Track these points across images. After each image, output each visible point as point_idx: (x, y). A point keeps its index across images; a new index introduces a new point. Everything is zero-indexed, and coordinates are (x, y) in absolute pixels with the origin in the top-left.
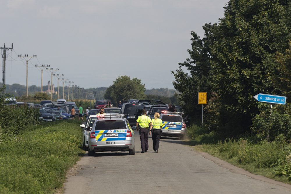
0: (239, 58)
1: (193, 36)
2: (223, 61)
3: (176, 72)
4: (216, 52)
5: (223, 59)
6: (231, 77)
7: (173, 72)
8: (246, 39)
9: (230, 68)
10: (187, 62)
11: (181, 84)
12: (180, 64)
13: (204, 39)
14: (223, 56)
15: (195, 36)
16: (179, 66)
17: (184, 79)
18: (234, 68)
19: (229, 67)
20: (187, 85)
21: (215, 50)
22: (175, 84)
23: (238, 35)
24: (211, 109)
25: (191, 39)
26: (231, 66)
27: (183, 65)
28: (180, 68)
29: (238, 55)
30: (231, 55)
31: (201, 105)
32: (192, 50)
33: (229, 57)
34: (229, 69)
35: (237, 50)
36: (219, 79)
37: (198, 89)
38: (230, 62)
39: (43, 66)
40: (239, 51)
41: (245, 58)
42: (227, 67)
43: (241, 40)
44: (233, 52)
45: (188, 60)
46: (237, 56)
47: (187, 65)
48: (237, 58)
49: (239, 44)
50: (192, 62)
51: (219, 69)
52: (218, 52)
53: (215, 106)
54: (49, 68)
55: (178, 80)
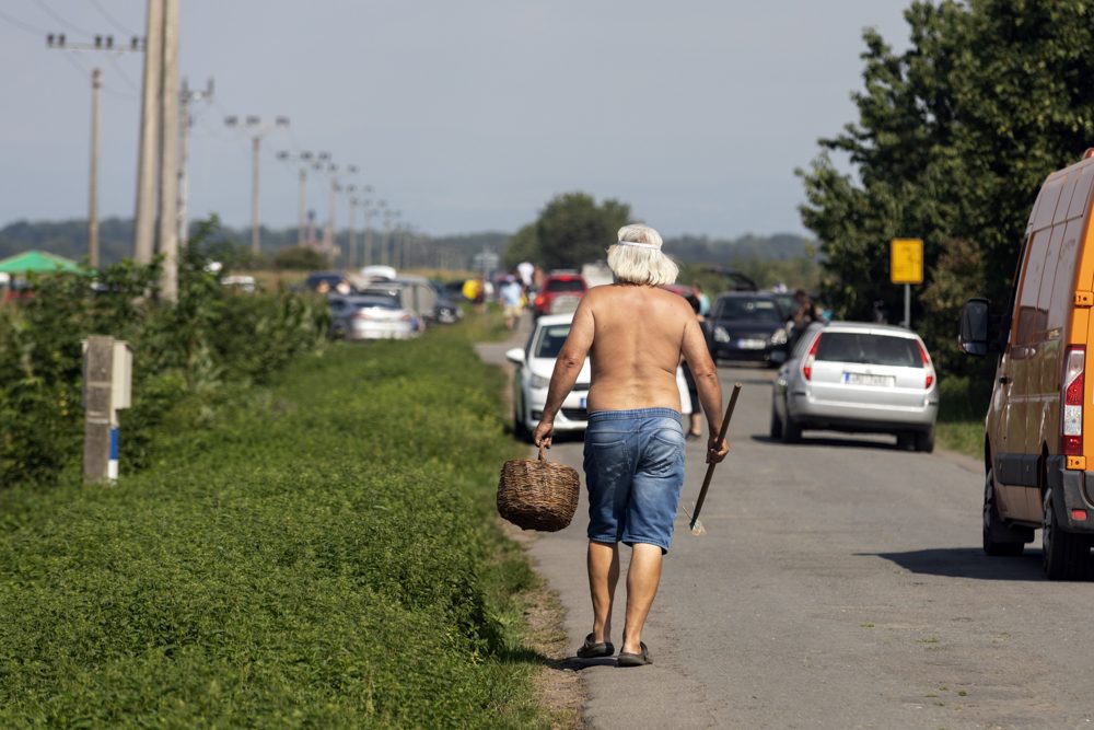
0: (1057, 117)
1: (870, 45)
2: (998, 125)
3: (810, 171)
4: (974, 96)
5: (1000, 119)
6: (1029, 185)
7: (798, 172)
8: (1082, 50)
9: (1027, 151)
10: (848, 135)
11: (828, 212)
12: (823, 142)
13: (910, 54)
14: (998, 108)
15: (876, 45)
16: (820, 149)
17: (838, 196)
18: (1038, 153)
19: (1022, 148)
20: (849, 216)
21: (971, 90)
22: (805, 212)
23: (1053, 37)
24: (946, 296)
25: (864, 56)
26: (1030, 144)
27: (832, 145)
28: (825, 155)
29: (1053, 107)
30: (1027, 105)
31: (901, 287)
32: (865, 93)
33: (1022, 111)
34: (1022, 157)
35: (1048, 87)
36: (986, 191)
37: (887, 230)
38: (1024, 132)
39: (307, 156)
40: (1057, 94)
41: (1076, 115)
42: (1015, 147)
43: (1062, 53)
44: (1036, 94)
45: (850, 128)
46: (1048, 111)
47: (847, 145)
48: (1049, 118)
49: (1056, 68)
50: (863, 137)
51: (984, 153)
52: (981, 95)
53: (958, 288)
54: (325, 164)
55: (815, 200)
